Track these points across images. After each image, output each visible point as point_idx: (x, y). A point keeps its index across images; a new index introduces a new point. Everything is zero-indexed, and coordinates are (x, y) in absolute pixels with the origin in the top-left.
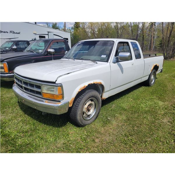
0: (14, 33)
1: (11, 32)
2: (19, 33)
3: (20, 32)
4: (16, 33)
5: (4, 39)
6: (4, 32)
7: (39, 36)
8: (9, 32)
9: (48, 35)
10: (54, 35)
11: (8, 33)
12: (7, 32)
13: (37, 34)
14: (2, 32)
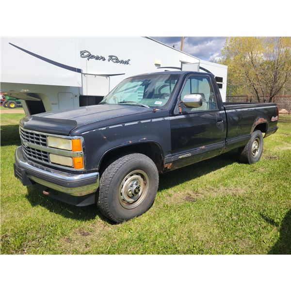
0: (117, 61)
1: (111, 58)
2: (127, 63)
3: (129, 60)
4: (122, 62)
5: (95, 75)
6: (97, 58)
8: (107, 58)
10: (200, 68)
11: (104, 60)
12: (102, 58)
13: (161, 67)
14: (93, 57)
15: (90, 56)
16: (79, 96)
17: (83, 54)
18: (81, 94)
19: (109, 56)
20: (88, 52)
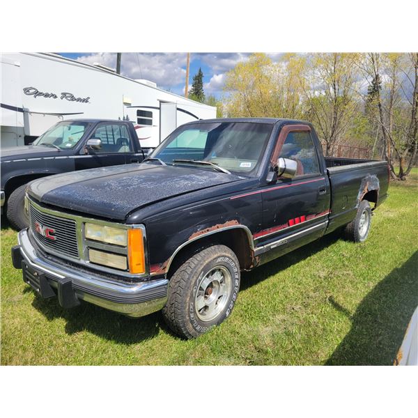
0: (73, 98)
1: (64, 95)
2: (86, 101)
3: (89, 98)
4: (79, 100)
5: (44, 114)
6: (47, 95)
7: (138, 111)
8: (59, 96)
9: (159, 108)
10: (178, 109)
11: (56, 97)
12: (53, 95)
13: (132, 105)
14: (41, 94)
15: (37, 94)
16: (23, 136)
17: (28, 91)
18: (27, 134)
19: (62, 94)
20: (34, 89)
